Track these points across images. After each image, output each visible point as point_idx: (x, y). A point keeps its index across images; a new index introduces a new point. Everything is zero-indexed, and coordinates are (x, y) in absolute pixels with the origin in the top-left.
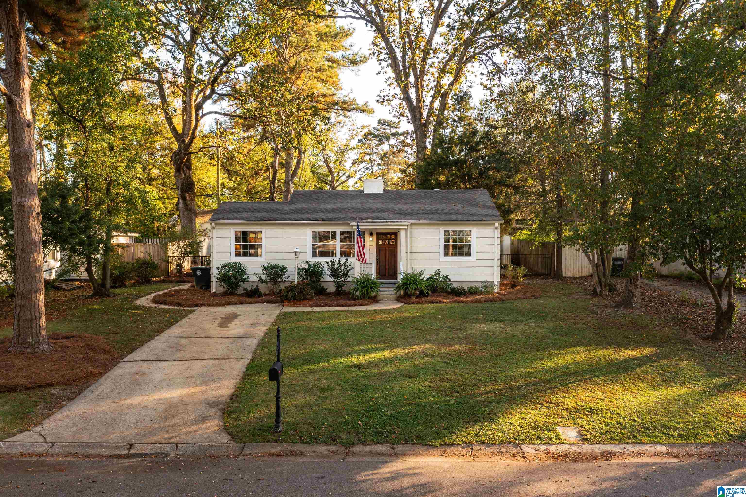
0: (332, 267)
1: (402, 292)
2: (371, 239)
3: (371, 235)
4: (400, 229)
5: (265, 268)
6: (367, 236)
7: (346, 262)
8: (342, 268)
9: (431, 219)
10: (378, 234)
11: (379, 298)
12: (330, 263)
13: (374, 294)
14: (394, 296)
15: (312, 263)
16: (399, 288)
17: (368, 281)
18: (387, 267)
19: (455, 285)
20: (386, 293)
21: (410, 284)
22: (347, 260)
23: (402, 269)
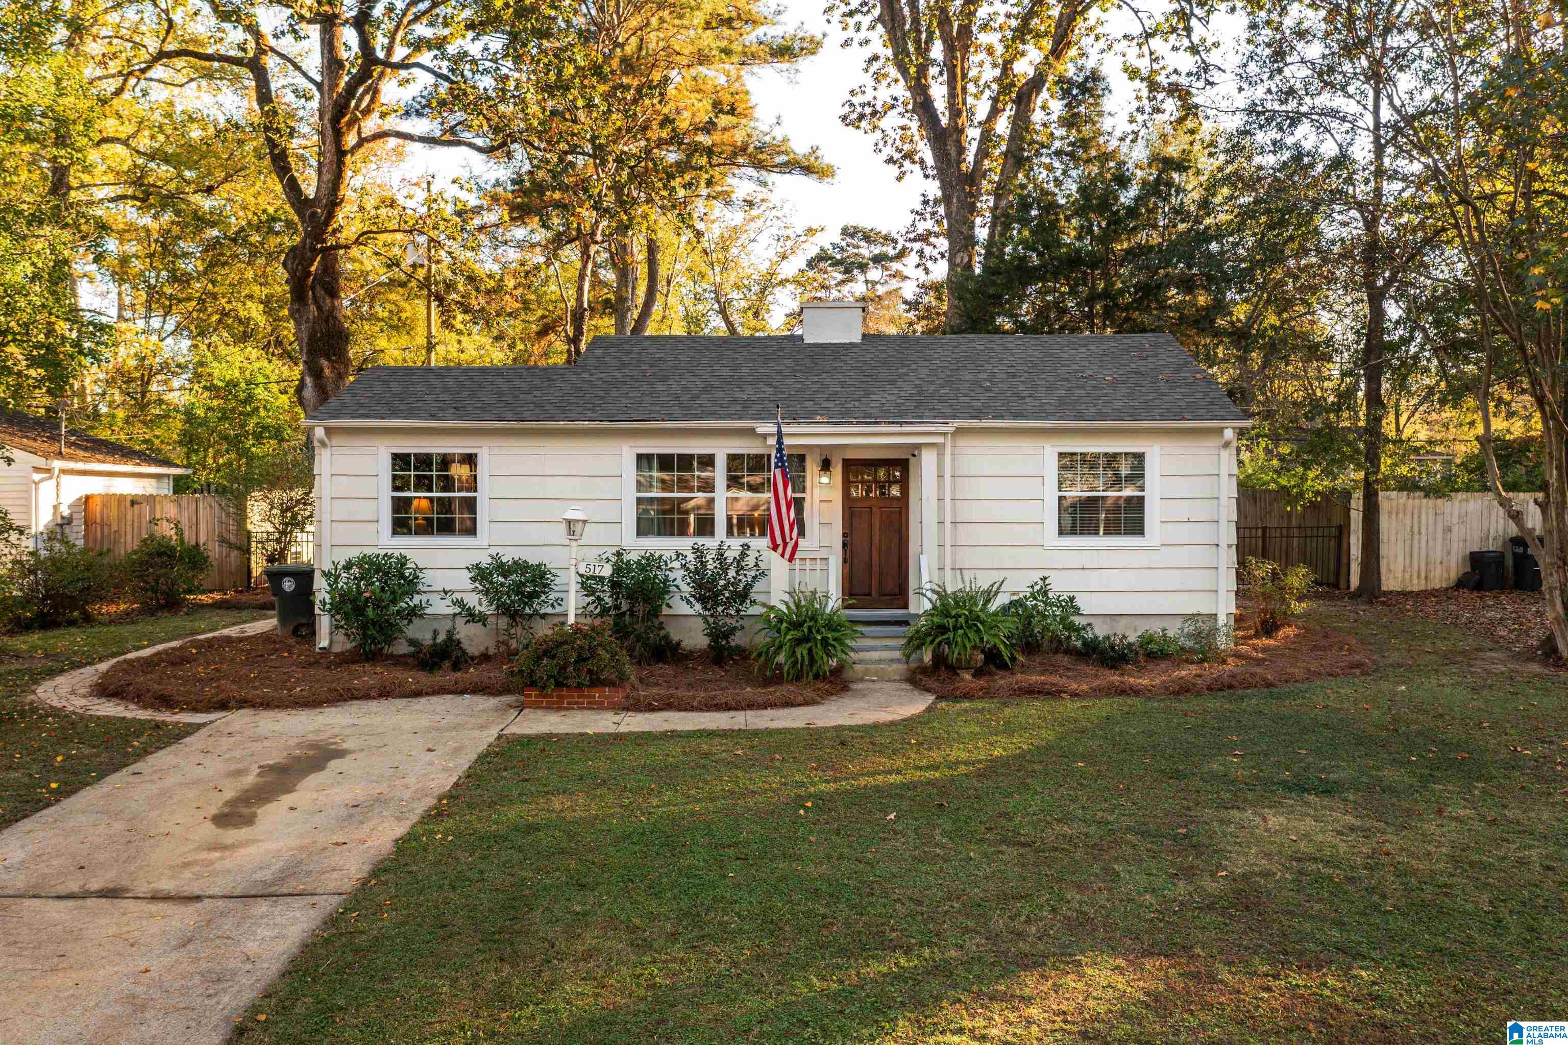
0: (697, 572)
1: (927, 657)
2: (825, 480)
3: (826, 465)
4: (919, 446)
5: (481, 574)
6: (812, 467)
7: (743, 555)
8: (732, 573)
9: (1016, 416)
10: (848, 464)
11: (848, 674)
12: (691, 557)
13: (834, 663)
14: (902, 667)
15: (634, 557)
16: (916, 642)
17: (813, 618)
18: (876, 569)
19: (1100, 631)
20: (875, 655)
21: (955, 628)
22: (746, 547)
23: (925, 577)
